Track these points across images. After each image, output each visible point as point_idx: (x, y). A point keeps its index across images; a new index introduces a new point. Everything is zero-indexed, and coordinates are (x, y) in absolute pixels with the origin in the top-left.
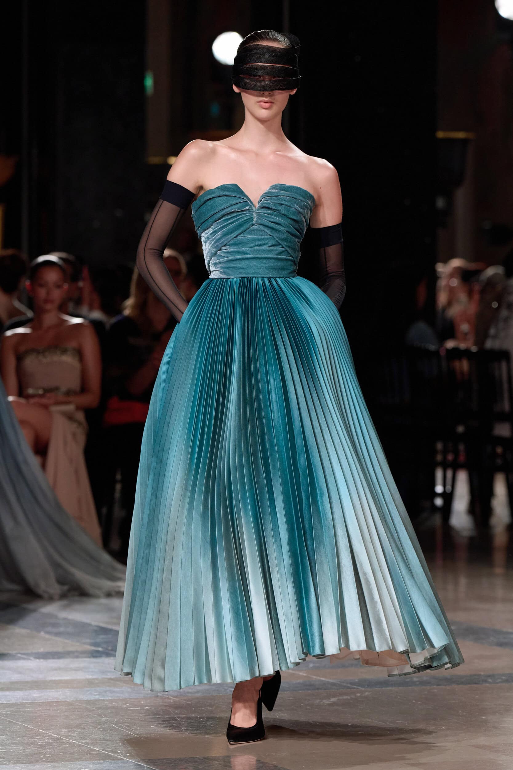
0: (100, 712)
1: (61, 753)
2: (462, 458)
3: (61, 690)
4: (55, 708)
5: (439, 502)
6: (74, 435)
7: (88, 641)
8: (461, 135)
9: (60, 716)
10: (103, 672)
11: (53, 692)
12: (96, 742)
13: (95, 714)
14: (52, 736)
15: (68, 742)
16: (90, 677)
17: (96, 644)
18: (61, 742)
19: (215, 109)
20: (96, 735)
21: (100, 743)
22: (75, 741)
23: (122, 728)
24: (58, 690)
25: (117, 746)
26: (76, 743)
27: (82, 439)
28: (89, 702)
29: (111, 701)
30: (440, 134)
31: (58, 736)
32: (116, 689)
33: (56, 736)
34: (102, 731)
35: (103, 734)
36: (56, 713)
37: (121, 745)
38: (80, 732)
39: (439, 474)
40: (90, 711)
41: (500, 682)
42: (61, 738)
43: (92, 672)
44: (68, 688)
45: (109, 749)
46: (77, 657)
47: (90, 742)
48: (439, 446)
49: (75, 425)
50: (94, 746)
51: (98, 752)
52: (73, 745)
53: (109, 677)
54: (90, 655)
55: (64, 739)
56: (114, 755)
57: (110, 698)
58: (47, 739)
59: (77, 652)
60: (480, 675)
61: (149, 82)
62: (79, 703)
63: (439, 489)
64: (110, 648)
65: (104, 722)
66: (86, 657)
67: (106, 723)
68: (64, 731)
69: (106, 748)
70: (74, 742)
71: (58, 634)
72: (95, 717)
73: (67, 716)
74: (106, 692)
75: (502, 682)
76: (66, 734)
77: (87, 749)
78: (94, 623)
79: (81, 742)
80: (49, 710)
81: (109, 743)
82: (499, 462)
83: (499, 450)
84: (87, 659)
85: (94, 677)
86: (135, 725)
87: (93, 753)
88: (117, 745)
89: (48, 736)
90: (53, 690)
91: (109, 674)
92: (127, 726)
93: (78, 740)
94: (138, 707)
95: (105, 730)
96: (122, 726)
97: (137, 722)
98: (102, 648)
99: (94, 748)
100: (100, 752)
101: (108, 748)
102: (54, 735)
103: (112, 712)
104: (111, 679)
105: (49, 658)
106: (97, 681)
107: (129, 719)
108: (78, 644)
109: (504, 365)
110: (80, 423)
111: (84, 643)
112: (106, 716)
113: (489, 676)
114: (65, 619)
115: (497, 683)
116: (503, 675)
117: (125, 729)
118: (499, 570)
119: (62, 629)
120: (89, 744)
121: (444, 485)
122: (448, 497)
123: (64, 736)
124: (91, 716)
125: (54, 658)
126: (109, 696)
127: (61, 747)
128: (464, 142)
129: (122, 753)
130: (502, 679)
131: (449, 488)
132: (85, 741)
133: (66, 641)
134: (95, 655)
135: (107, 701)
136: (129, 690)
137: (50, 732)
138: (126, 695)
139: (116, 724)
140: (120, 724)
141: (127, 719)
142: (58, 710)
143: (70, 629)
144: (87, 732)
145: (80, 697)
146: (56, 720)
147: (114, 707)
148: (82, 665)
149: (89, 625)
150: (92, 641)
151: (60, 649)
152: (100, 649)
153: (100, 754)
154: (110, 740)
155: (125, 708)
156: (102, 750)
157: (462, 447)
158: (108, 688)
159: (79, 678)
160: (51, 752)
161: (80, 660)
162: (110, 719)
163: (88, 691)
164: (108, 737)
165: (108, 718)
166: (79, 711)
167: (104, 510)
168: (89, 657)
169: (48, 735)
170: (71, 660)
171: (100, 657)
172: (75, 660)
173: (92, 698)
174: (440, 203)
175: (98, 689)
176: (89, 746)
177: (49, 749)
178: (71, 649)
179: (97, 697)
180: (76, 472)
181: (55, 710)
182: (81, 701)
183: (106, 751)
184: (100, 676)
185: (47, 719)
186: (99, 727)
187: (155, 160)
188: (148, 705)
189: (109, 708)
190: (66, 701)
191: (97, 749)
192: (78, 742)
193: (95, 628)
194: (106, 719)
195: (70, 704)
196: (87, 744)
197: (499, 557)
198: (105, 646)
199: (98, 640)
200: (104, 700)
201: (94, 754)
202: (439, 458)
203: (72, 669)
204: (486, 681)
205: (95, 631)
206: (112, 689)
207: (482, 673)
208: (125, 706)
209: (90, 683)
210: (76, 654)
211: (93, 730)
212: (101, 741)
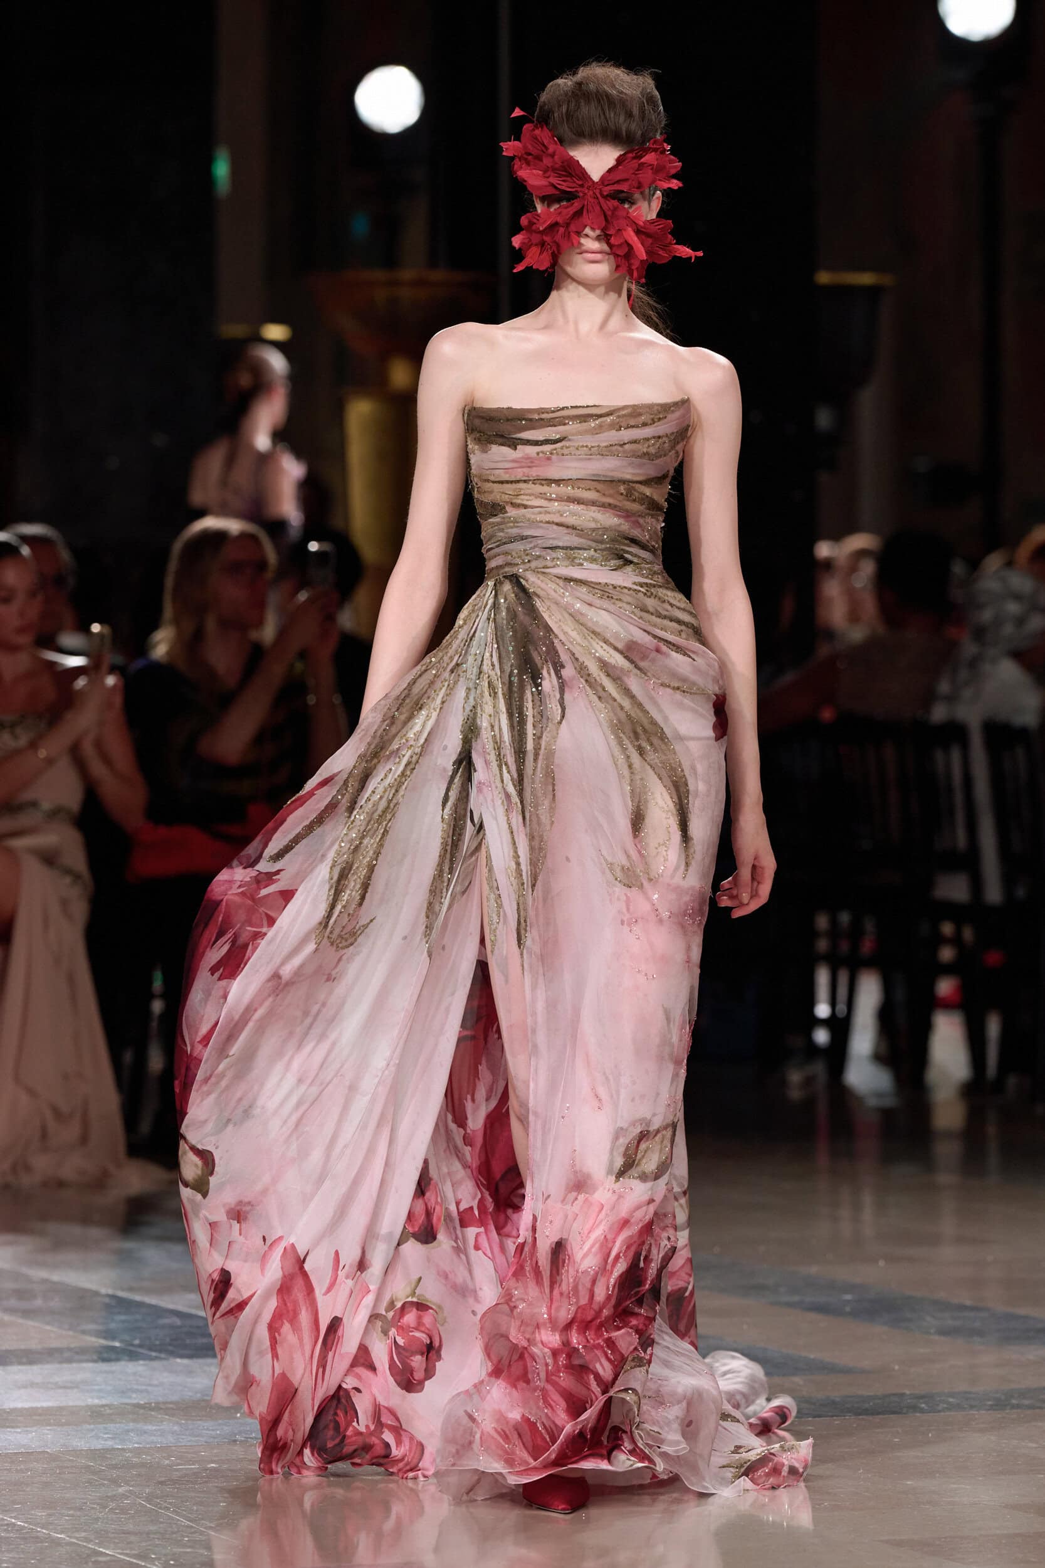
0: (115, 1473)
1: (33, 1559)
2: (867, 946)
3: (35, 1428)
4: (22, 1467)
5: (821, 1036)
6: (64, 903)
7: (92, 1327)
8: (866, 279)
9: (33, 1483)
10: (123, 1393)
11: (20, 1433)
12: (107, 1537)
13: (104, 1480)
14: (14, 1525)
15: (47, 1536)
16: (96, 1401)
17: (109, 1334)
18: (33, 1537)
19: (360, 226)
20: (107, 1523)
21: (115, 1538)
22: (62, 1536)
23: (160, 1508)
24: (28, 1429)
25: (150, 1545)
26: (64, 1539)
27: (80, 910)
28: (93, 1454)
29: (138, 1452)
30: (824, 278)
31: (26, 1525)
32: (150, 1427)
33: (22, 1524)
34: (117, 1514)
35: (120, 1521)
36: (24, 1477)
37: (157, 1543)
38: (72, 1516)
39: (822, 978)
40: (94, 1473)
41: (943, 1410)
42: (33, 1529)
43: (100, 1391)
44: (50, 1425)
45: (134, 1552)
46: (69, 1361)
47: (93, 1537)
48: (822, 922)
49: (68, 880)
50: (100, 1544)
51: (108, 1558)
52: (57, 1543)
53: (135, 1401)
54: (95, 1357)
55: (39, 1532)
56: (143, 1564)
57: (136, 1445)
58: (5, 1530)
59: (69, 1349)
60: (903, 1395)
61: (222, 169)
62: (73, 1456)
63: (823, 1010)
64: (137, 1342)
65: (123, 1495)
66: (87, 1361)
67: (127, 1498)
68: (40, 1514)
69: (126, 1550)
70: (59, 1536)
71: (27, 1313)
72: (104, 1485)
73: (46, 1485)
74: (128, 1431)
75: (949, 1409)
76: (43, 1521)
77: (87, 1552)
78: (103, 1291)
79: (77, 1538)
80: (9, 1470)
81: (132, 1538)
82: (947, 954)
83: (947, 929)
84: (90, 1365)
85: (104, 1402)
86: (187, 1501)
87: (101, 1559)
88: (149, 1543)
89: (7, 1525)
90: (19, 1430)
91: (134, 1395)
92: (170, 1503)
93: (69, 1534)
94: (193, 1464)
95: (124, 1511)
96: (159, 1503)
97: (193, 1494)
98: (121, 1341)
99: (101, 1549)
100: (113, 1558)
101: (131, 1549)
102: (19, 1523)
103: (139, 1475)
104: (138, 1406)
105: (11, 1364)
106: (108, 1411)
107: (174, 1488)
108: (71, 1333)
109: (956, 756)
110: (77, 877)
111: (84, 1332)
112: (127, 1483)
113: (922, 1397)
114: (45, 1281)
115: (939, 1411)
116: (952, 1395)
117: (168, 1509)
118: (945, 1179)
119: (39, 1302)
120: (91, 1541)
121: (833, 1003)
122: (840, 1026)
123: (39, 1524)
124: (97, 1483)
125: (21, 1363)
126: (134, 1442)
127: (33, 1548)
128: (873, 292)
129: (158, 1559)
130: (948, 1403)
131: (842, 1008)
132: (83, 1534)
133: (48, 1328)
134: (106, 1355)
135: (130, 1451)
136: (176, 1428)
137: (11, 1517)
138: (171, 1439)
139: (148, 1500)
140: (157, 1498)
141: (169, 1488)
142: (27, 1470)
143: (56, 1303)
144: (87, 1515)
145: (75, 1444)
146: (24, 1491)
147: (143, 1465)
148: (79, 1377)
149: (96, 1294)
150: (100, 1327)
151: (34, 1345)
152: (117, 1344)
153: (114, 1561)
154: (135, 1534)
155: (168, 1465)
156: (118, 1553)
157: (869, 926)
158: (131, 1425)
159: (71, 1404)
160: (11, 1558)
161: (74, 1365)
162: (136, 1490)
163: (93, 1430)
164: (130, 1527)
165: (132, 1486)
166: (71, 1473)
167: (128, 1057)
168: (95, 1361)
169: (6, 1522)
170: (58, 1366)
171: (118, 1360)
172: (65, 1365)
173: (98, 1445)
174: (824, 419)
175: (111, 1426)
176: (90, 1546)
177: (9, 1551)
178: (55, 1344)
179: (110, 1443)
180: (71, 979)
181: (21, 1471)
182: (77, 1453)
183: (127, 1555)
184: (115, 1400)
185: (5, 1490)
186: (112, 1505)
187: (234, 330)
188: (216, 1459)
189: (134, 1466)
190: (44, 1452)
191: (107, 1552)
192: (68, 1536)
193: (107, 1300)
194: (127, 1488)
195: (53, 1457)
196: (88, 1540)
197: (947, 1151)
198: (127, 1337)
199: (113, 1326)
200: (123, 1449)
201: (101, 1562)
202: (822, 945)
203: (58, 1386)
204: (915, 1408)
205: (107, 1307)
206: (140, 1426)
207: (908, 1392)
208: (167, 1462)
209: (97, 1415)
210: (67, 1354)
211: (101, 1512)
212: (116, 1535)
